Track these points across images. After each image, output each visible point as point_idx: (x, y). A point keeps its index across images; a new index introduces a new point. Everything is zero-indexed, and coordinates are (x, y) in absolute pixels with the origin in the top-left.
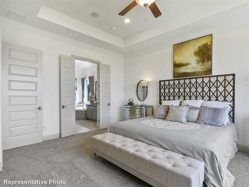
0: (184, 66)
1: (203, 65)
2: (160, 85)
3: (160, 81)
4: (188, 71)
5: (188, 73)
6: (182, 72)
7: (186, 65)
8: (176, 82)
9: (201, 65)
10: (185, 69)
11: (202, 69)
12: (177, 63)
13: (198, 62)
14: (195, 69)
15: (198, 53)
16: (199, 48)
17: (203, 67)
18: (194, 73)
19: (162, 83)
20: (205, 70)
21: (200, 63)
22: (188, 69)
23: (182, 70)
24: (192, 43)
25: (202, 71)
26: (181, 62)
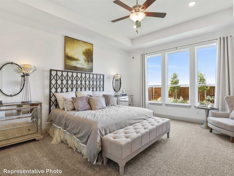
0: (75, 61)
1: (88, 64)
2: (51, 74)
3: (50, 70)
4: (78, 66)
5: (78, 67)
6: (74, 65)
7: (76, 60)
8: (65, 74)
9: (87, 64)
10: (76, 63)
11: (88, 67)
12: (69, 55)
13: (85, 61)
14: (83, 65)
15: (85, 54)
16: (86, 50)
17: (88, 66)
18: (82, 69)
19: (54, 73)
20: (89, 68)
21: (87, 62)
22: (78, 64)
23: (74, 64)
24: (81, 43)
25: (87, 68)
26: (73, 56)
